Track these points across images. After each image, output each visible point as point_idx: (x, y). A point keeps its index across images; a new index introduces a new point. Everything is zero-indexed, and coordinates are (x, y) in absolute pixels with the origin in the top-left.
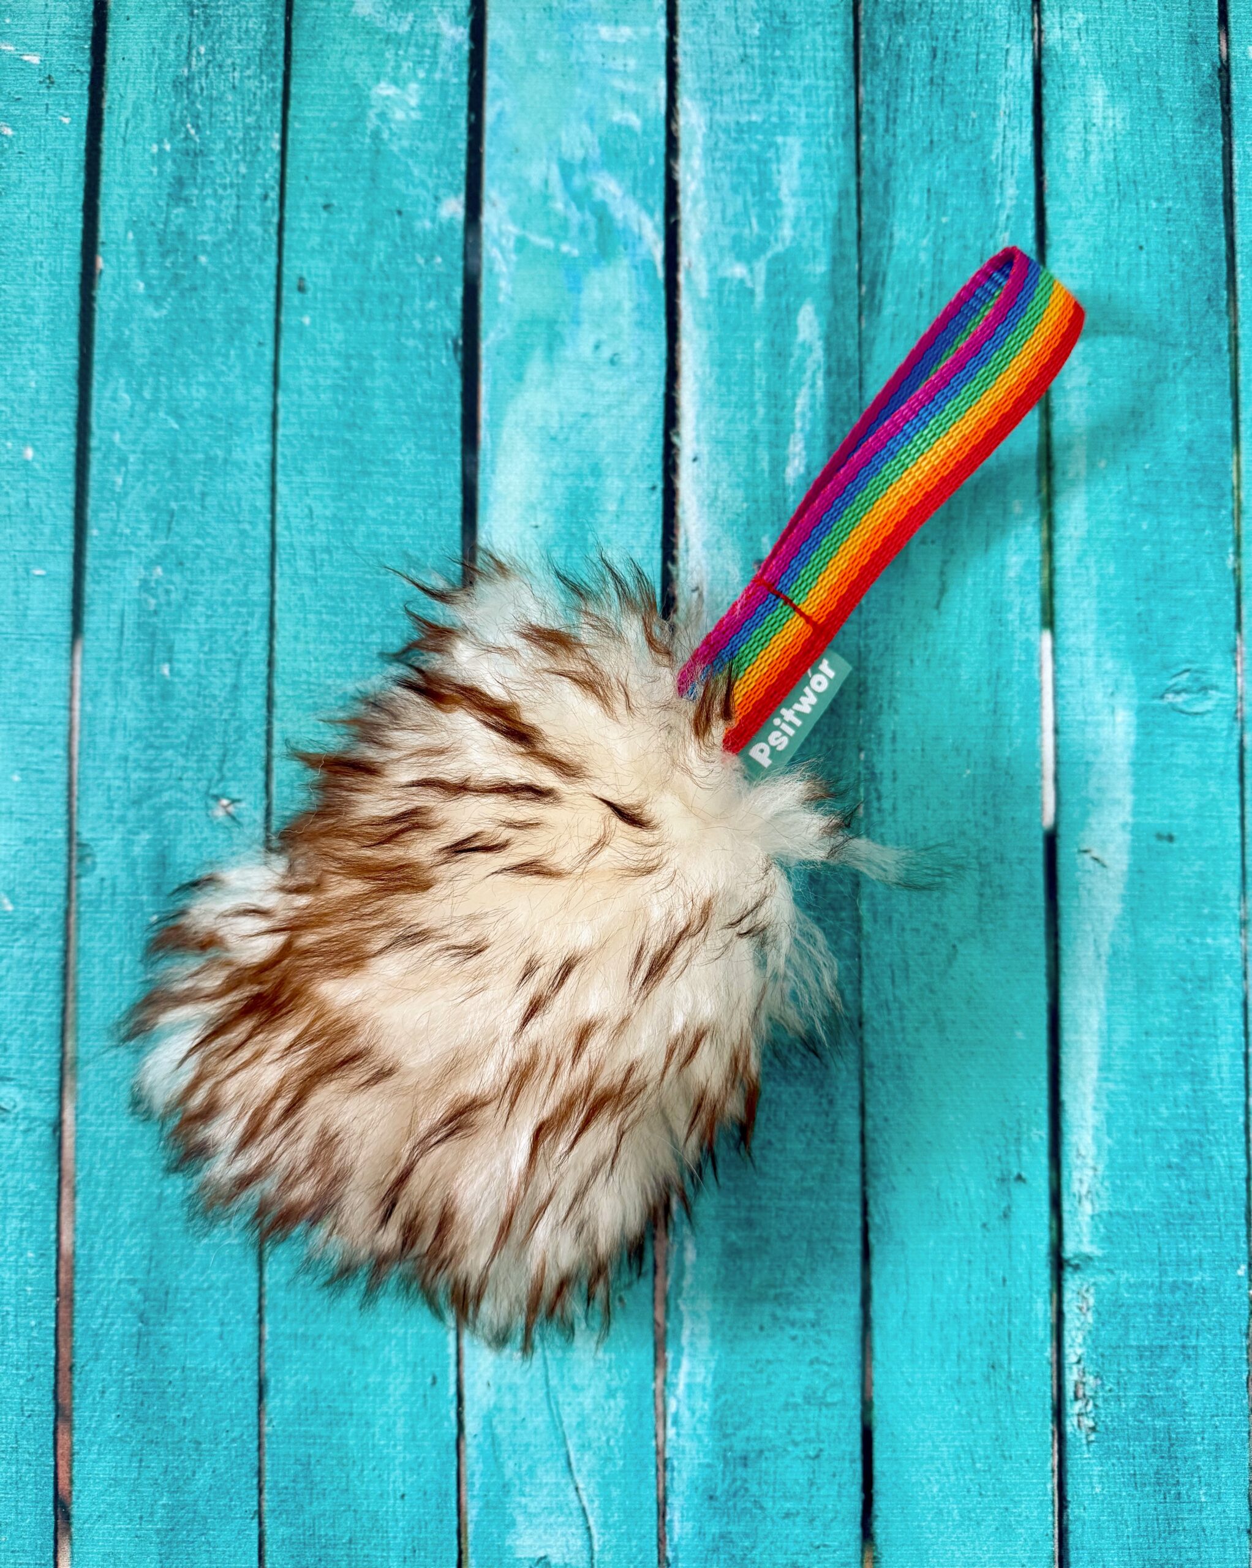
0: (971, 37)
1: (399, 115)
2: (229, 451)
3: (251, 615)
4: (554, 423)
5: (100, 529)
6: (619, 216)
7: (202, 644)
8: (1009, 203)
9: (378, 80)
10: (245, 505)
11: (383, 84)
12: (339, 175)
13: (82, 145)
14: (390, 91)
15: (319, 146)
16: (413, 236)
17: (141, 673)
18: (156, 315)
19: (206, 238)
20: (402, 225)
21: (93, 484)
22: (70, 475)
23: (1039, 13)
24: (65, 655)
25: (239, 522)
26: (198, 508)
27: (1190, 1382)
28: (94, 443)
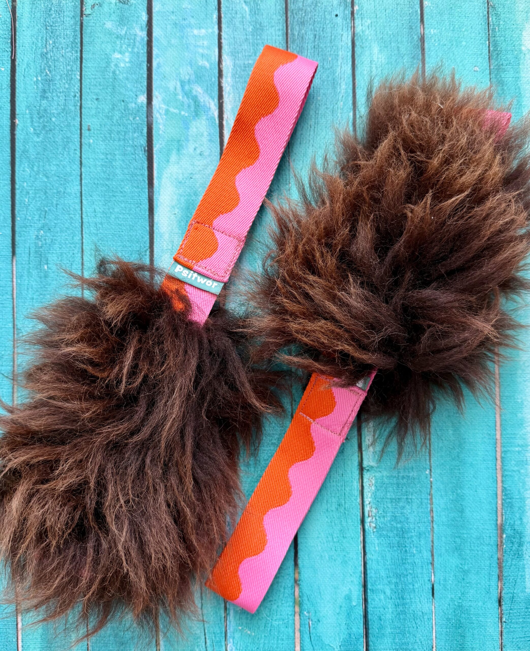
0: (329, 30)
1: (122, 65)
2: (65, 189)
3: (75, 247)
4: (181, 177)
5: (20, 218)
6: (202, 101)
7: (58, 258)
8: (343, 91)
9: (114, 52)
10: (71, 208)
11: (116, 54)
12: (101, 87)
13: (9, 78)
14: (119, 56)
15: (94, 77)
16: (128, 110)
17: (37, 268)
18: (38, 140)
19: (55, 111)
20: (124, 106)
21: (17, 202)
22: (9, 198)
23: (354, 20)
24: (10, 262)
25: (69, 214)
26: (55, 210)
27: (409, 511)
28: (17, 187)
